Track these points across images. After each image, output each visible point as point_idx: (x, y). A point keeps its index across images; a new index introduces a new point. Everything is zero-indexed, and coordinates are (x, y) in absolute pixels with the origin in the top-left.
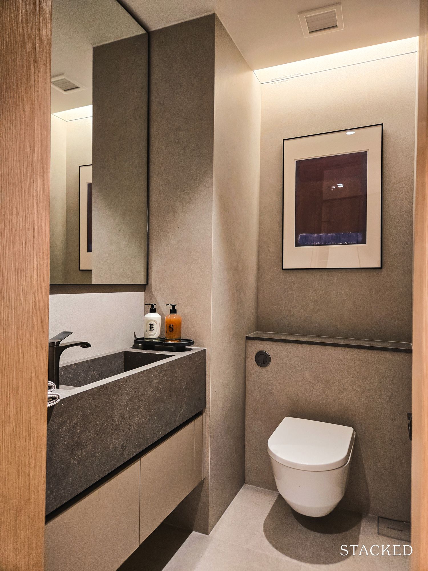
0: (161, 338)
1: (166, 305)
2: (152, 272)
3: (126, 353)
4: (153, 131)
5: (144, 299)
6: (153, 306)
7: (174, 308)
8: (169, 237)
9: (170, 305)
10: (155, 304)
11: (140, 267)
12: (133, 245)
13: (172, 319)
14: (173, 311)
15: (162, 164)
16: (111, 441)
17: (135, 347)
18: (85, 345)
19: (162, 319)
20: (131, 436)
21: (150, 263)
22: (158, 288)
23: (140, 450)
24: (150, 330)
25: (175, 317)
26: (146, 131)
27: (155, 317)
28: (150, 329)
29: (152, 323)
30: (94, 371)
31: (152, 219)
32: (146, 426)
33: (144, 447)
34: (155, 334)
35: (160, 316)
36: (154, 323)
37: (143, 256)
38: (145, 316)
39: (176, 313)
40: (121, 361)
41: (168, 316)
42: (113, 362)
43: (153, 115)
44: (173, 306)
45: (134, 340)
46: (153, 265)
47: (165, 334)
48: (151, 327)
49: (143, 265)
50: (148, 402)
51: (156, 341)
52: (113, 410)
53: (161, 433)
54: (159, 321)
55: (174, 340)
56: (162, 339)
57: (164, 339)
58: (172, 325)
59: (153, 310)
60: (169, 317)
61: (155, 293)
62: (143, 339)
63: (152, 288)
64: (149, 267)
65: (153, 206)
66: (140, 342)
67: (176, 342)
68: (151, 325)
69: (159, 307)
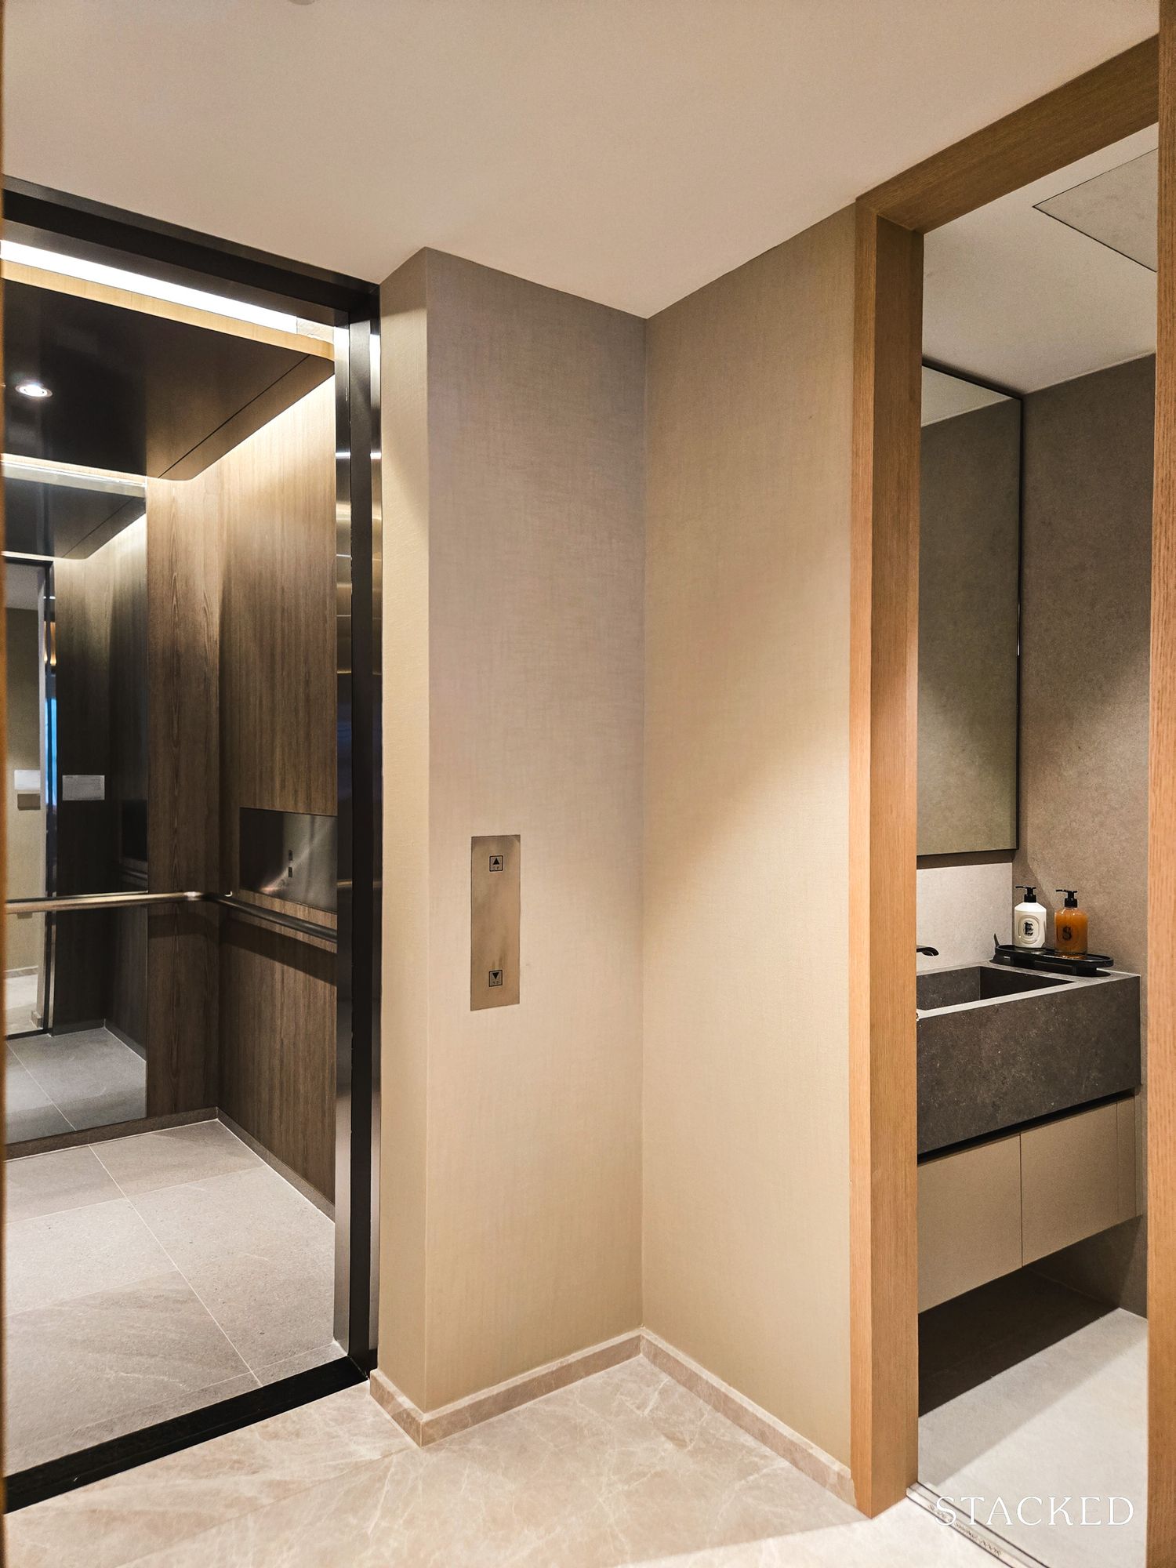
0: (1047, 950)
1: (1057, 891)
2: (1027, 826)
3: (983, 970)
4: (1029, 573)
5: (1011, 875)
6: (1030, 890)
7: (1073, 897)
8: (1062, 764)
9: (1065, 891)
10: (1035, 888)
11: (1003, 817)
12: (990, 778)
13: (1068, 916)
14: (1071, 902)
15: (1047, 630)
16: (978, 1091)
17: (996, 960)
18: (930, 951)
19: (1049, 915)
20: (1006, 1094)
21: (1022, 810)
22: (1039, 856)
23: (1020, 1120)
24: (1026, 933)
25: (1074, 913)
26: (1016, 572)
27: (1034, 911)
28: (1026, 931)
29: (1030, 921)
30: (934, 993)
31: (1028, 732)
32: (1029, 1086)
33: (1026, 1118)
34: (1036, 940)
35: (1044, 910)
36: (1034, 921)
37: (1008, 799)
38: (1016, 908)
39: (1076, 906)
40: (975, 983)
41: (1061, 910)
42: (962, 982)
43: (1031, 546)
44: (1071, 894)
45: (996, 949)
46: (1030, 814)
47: (1054, 941)
48: (1028, 928)
49: (1008, 814)
50: (1030, 1050)
51: (1037, 953)
52: (980, 1049)
53: (1053, 1104)
54: (1043, 919)
55: (1073, 955)
56: (1050, 951)
57: (1053, 950)
58: (1070, 928)
59: (1030, 898)
60: (1062, 912)
61: (1034, 866)
62: (1012, 947)
63: (1026, 856)
64: (1021, 818)
65: (1028, 710)
66: (1004, 952)
67: (1077, 958)
68: (1027, 924)
69: (1041, 892)
